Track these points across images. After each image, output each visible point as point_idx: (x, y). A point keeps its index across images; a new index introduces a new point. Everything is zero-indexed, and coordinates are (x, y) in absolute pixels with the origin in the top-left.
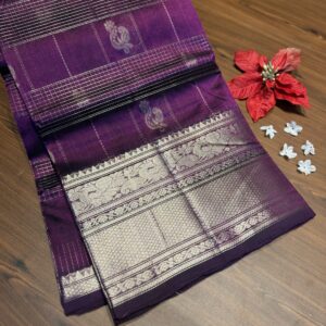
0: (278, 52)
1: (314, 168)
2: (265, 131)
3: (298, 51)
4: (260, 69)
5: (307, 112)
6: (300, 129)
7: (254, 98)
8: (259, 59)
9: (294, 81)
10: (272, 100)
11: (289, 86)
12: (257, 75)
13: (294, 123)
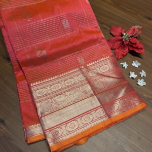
0: (131, 27)
1: (145, 84)
2: (123, 65)
3: (141, 27)
4: (122, 35)
5: (143, 56)
6: (140, 64)
7: (118, 49)
8: (122, 30)
9: (138, 42)
10: (127, 50)
11: (135, 44)
12: (120, 38)
13: (137, 61)
